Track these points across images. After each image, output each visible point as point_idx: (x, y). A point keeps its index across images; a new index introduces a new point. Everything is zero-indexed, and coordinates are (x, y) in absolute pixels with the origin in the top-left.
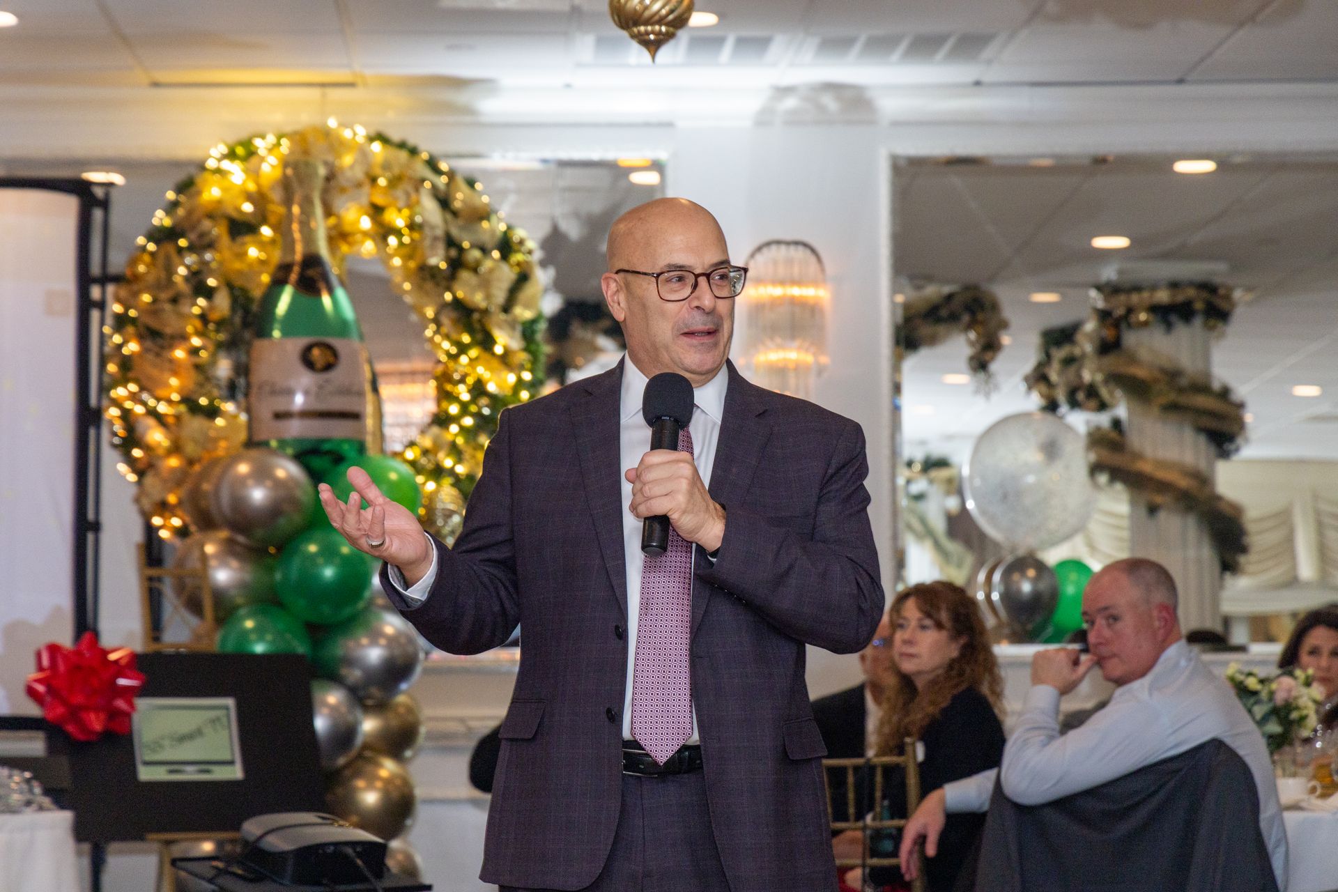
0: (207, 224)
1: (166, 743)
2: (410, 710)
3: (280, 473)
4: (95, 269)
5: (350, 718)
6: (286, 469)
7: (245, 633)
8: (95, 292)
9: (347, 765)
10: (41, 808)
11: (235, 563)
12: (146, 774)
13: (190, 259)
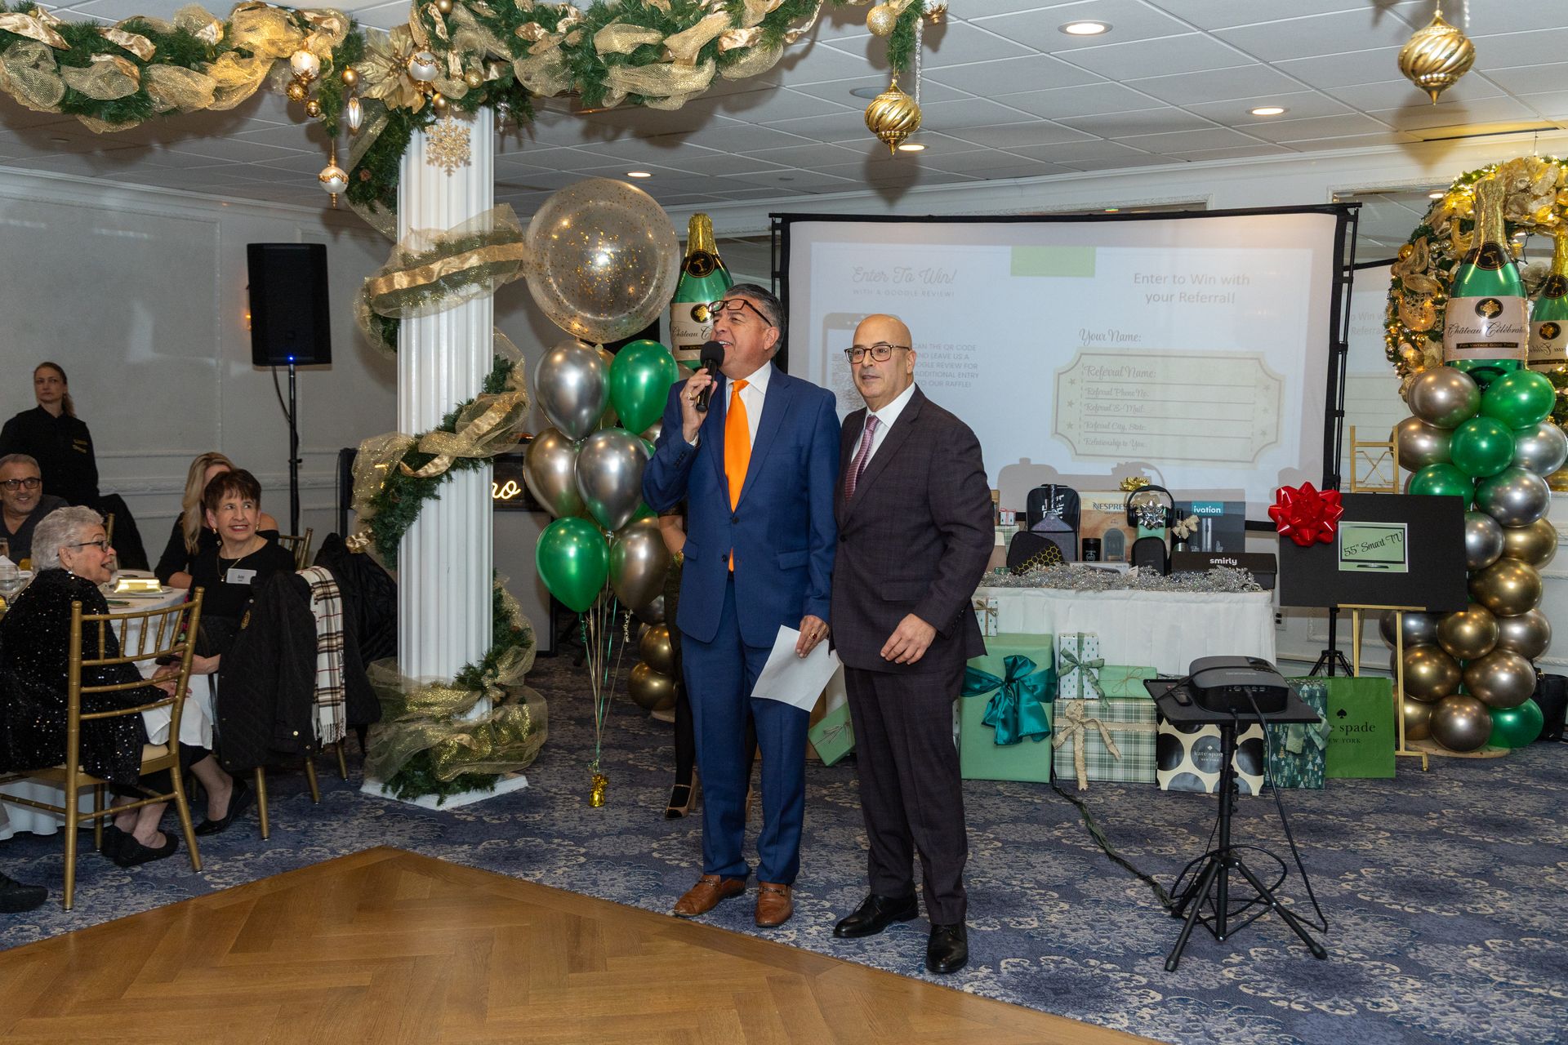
0: (1445, 225)
1: (1359, 549)
2: (1545, 531)
3: (1455, 383)
4: (1347, 261)
5: (1492, 536)
6: (1461, 381)
7: (1427, 480)
8: (1346, 274)
9: (1493, 564)
10: (1252, 589)
11: (1429, 437)
12: (1343, 567)
13: (1435, 246)
